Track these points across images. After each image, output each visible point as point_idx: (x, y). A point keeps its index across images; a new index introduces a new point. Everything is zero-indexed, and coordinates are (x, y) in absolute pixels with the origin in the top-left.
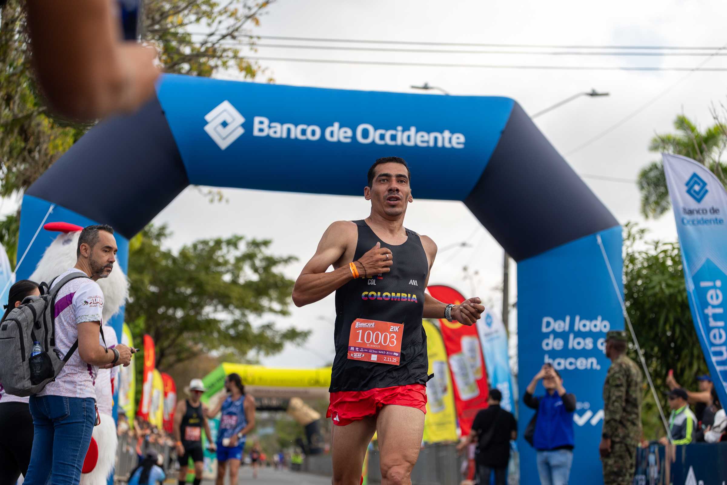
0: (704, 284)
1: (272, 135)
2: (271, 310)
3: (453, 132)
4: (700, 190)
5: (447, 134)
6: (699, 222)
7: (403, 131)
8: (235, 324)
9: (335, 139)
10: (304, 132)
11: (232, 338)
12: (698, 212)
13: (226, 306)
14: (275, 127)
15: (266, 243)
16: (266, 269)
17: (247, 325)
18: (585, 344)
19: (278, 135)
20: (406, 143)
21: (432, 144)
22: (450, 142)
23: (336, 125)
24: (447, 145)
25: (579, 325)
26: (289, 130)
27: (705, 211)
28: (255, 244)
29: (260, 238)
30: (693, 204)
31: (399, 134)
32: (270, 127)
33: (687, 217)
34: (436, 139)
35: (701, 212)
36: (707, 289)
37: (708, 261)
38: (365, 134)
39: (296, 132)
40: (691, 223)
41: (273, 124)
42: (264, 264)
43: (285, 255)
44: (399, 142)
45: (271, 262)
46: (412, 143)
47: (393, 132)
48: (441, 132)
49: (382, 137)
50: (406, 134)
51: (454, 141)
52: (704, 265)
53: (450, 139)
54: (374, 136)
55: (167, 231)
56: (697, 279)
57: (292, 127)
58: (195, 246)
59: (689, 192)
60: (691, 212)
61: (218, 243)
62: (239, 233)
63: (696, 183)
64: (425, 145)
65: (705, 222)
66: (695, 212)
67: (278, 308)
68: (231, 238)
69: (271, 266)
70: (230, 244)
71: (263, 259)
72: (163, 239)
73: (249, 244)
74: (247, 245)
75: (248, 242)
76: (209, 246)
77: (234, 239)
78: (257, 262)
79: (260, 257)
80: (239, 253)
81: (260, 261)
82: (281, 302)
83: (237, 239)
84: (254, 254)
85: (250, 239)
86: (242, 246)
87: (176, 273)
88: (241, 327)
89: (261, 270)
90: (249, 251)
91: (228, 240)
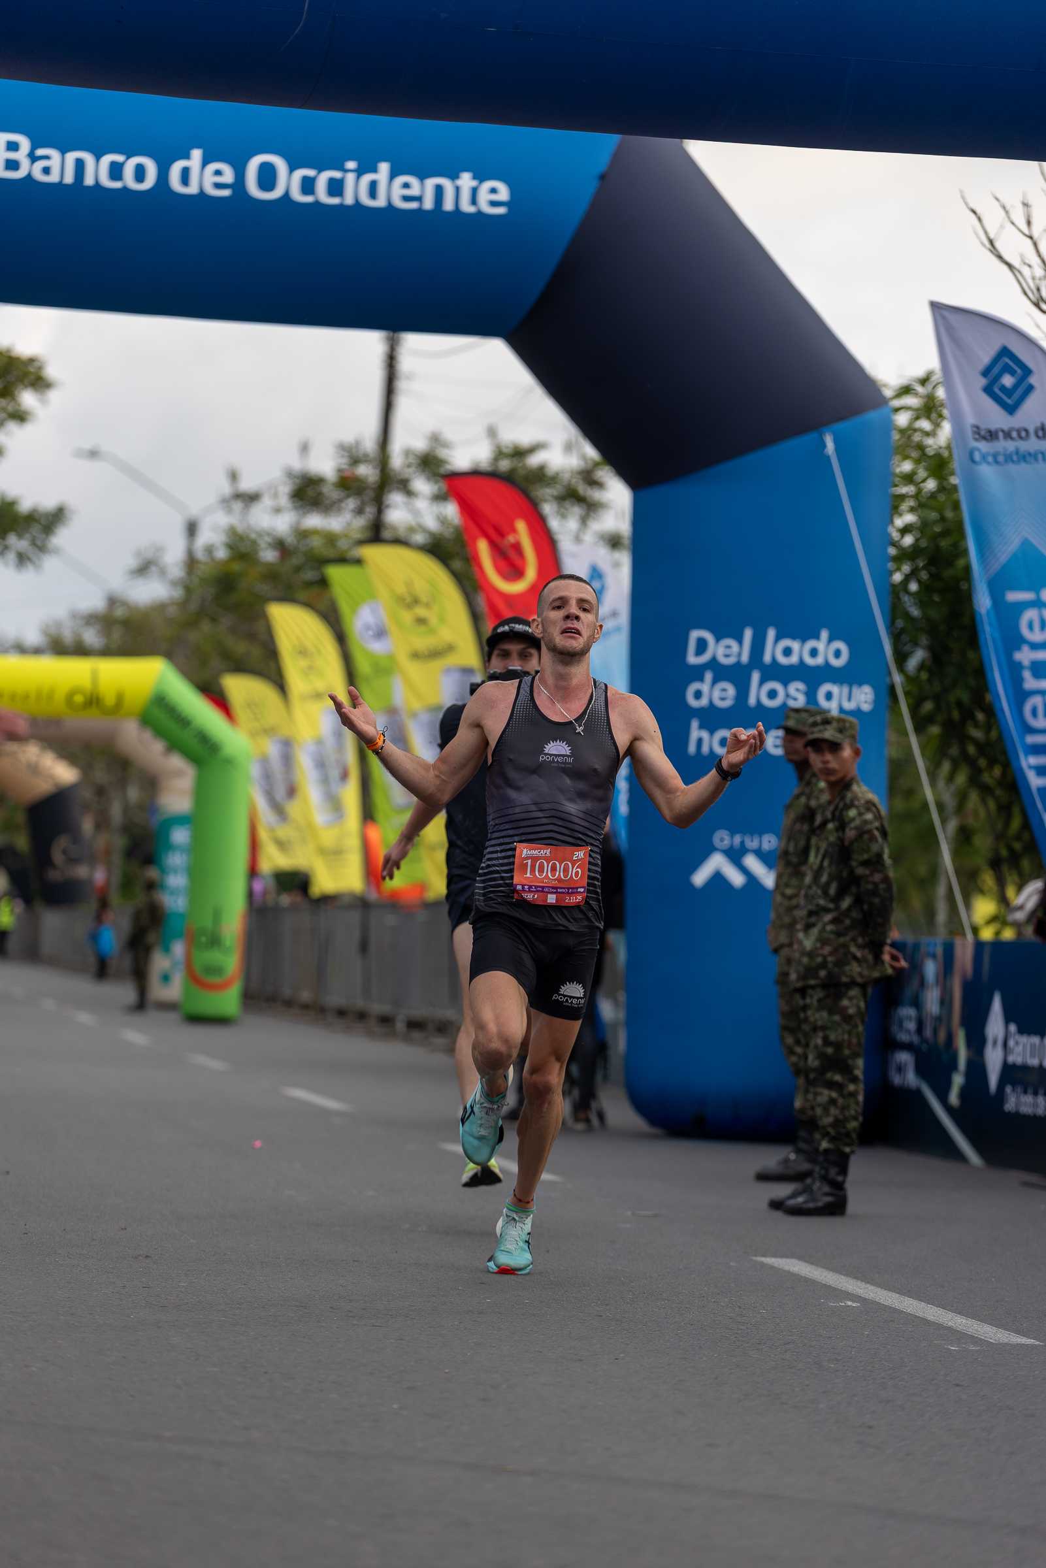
0: (1013, 596)
1: (38, 176)
3: (481, 176)
4: (1016, 386)
5: (466, 181)
6: (1009, 458)
7: (360, 172)
9: (193, 189)
10: (116, 171)
12: (1008, 435)
14: (47, 157)
18: (788, 695)
19: (54, 178)
20: (366, 201)
21: (428, 204)
22: (474, 201)
23: (197, 154)
24: (467, 207)
25: (774, 650)
26: (80, 165)
27: (1023, 434)
30: (997, 418)
31: (350, 178)
32: (33, 158)
33: (983, 446)
34: (439, 190)
35: (1014, 434)
36: (1021, 606)
37: (1026, 543)
38: (267, 177)
39: (97, 171)
40: (990, 459)
41: (40, 152)
44: (349, 200)
46: (380, 202)
47: (337, 174)
48: (454, 176)
49: (308, 186)
50: (367, 178)
51: (484, 197)
52: (1015, 555)
53: (474, 191)
54: (289, 182)
56: (997, 588)
57: (88, 158)
59: (988, 390)
60: (991, 436)
63: (1007, 369)
64: (413, 205)
65: (1023, 457)
66: (1001, 435)
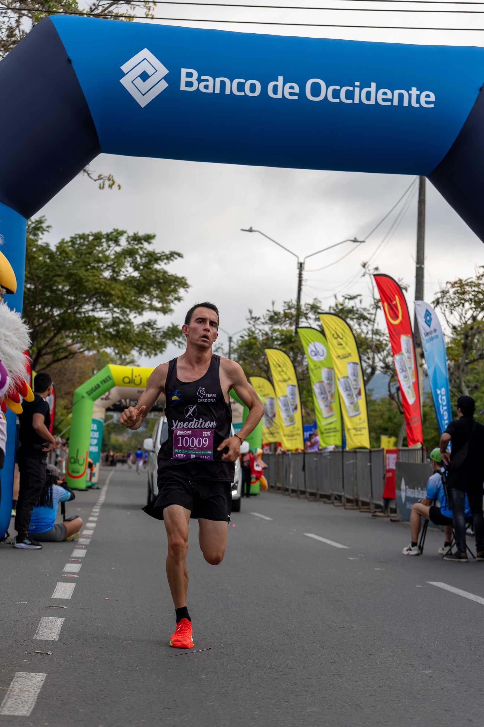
2: (153, 308)
8: (115, 322)
11: (113, 337)
13: (105, 305)
15: (148, 238)
16: (147, 265)
17: (129, 323)
28: (137, 239)
29: (141, 233)
42: (144, 260)
43: (167, 252)
45: (153, 258)
55: (44, 225)
58: (73, 241)
61: (98, 237)
62: (121, 229)
67: (159, 305)
68: (111, 233)
69: (153, 262)
70: (111, 240)
71: (145, 255)
72: (40, 233)
73: (130, 240)
74: (127, 241)
75: (129, 237)
76: (88, 241)
77: (115, 234)
78: (139, 259)
79: (141, 253)
80: (118, 249)
81: (141, 257)
82: (163, 300)
83: (118, 233)
84: (135, 250)
85: (131, 234)
86: (123, 241)
87: (54, 270)
88: (122, 326)
89: (141, 267)
90: (130, 247)
91: (108, 235)
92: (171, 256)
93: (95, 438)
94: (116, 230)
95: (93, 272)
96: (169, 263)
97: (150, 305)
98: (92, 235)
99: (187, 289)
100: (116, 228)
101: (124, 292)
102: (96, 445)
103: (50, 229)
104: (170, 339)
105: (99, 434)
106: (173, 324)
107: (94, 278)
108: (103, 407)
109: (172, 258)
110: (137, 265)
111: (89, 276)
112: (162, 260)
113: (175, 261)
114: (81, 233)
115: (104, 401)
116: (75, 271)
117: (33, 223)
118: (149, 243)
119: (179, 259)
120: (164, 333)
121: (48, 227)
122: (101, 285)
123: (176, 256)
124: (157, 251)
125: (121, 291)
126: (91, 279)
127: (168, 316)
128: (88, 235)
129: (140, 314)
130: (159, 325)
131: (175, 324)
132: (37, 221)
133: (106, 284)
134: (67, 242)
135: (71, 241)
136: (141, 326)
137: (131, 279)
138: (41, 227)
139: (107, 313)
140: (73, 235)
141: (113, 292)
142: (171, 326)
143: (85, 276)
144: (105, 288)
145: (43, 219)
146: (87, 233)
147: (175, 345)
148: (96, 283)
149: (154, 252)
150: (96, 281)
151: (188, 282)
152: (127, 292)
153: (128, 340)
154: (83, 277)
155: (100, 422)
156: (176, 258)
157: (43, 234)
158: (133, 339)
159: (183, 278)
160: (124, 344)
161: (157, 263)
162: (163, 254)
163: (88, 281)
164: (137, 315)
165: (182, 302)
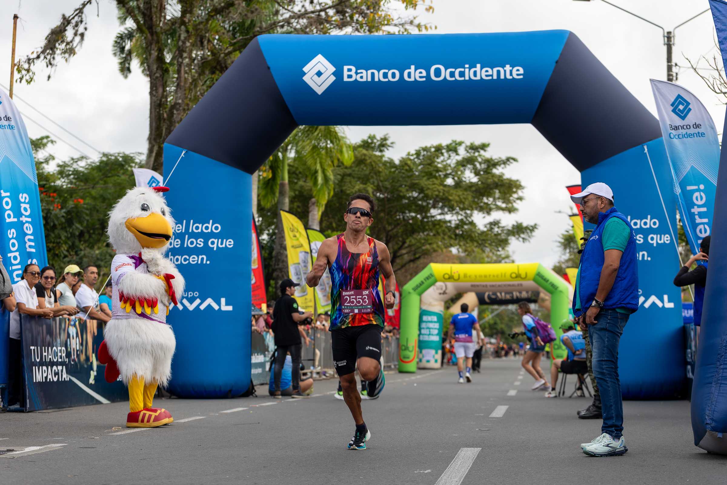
2: (499, 208)
8: (461, 224)
11: (462, 236)
13: (452, 209)
15: (484, 147)
16: (487, 171)
17: (472, 223)
28: (474, 148)
29: (477, 143)
42: (483, 166)
43: (504, 158)
45: (491, 164)
55: (388, 142)
58: (418, 154)
61: (439, 149)
62: (458, 140)
67: (504, 205)
68: (451, 144)
69: (491, 168)
70: (451, 150)
71: (483, 162)
72: (385, 150)
73: (468, 149)
74: (466, 150)
75: (467, 146)
76: (431, 152)
77: (454, 144)
78: (478, 165)
79: (480, 160)
80: (459, 158)
81: (480, 163)
82: (506, 200)
83: (456, 144)
84: (474, 158)
85: (468, 144)
86: (462, 151)
87: (398, 181)
88: (466, 227)
89: (482, 173)
90: (468, 155)
91: (448, 146)
92: (507, 161)
93: (435, 329)
94: (454, 142)
95: (433, 181)
96: (505, 167)
97: (496, 205)
98: (434, 147)
99: (523, 190)
100: (454, 139)
101: (462, 197)
102: (437, 335)
103: (394, 145)
104: (514, 236)
105: (440, 325)
106: (517, 222)
107: (434, 186)
108: (442, 300)
109: (508, 163)
110: (477, 171)
111: (429, 184)
112: (500, 165)
113: (511, 165)
114: (423, 146)
115: (442, 296)
116: (417, 181)
117: (378, 141)
118: (485, 151)
119: (515, 163)
120: (509, 230)
121: (392, 143)
122: (439, 192)
123: (511, 161)
124: (494, 158)
125: (459, 196)
126: (431, 187)
127: (513, 215)
128: (431, 147)
129: (489, 213)
130: (503, 224)
131: (520, 222)
132: (382, 139)
133: (444, 190)
134: (412, 155)
135: (416, 154)
136: (488, 226)
137: (470, 185)
138: (386, 144)
139: (452, 216)
140: (417, 148)
141: (451, 198)
142: (515, 224)
143: (425, 185)
144: (444, 194)
145: (387, 137)
146: (429, 145)
147: (520, 241)
148: (435, 191)
149: (491, 159)
150: (435, 189)
151: (523, 184)
152: (465, 196)
153: (472, 240)
154: (424, 186)
155: (440, 314)
156: (512, 163)
157: (388, 149)
158: (477, 238)
159: (517, 181)
160: (467, 243)
161: (495, 168)
162: (500, 160)
163: (428, 189)
164: (486, 215)
165: (523, 201)
